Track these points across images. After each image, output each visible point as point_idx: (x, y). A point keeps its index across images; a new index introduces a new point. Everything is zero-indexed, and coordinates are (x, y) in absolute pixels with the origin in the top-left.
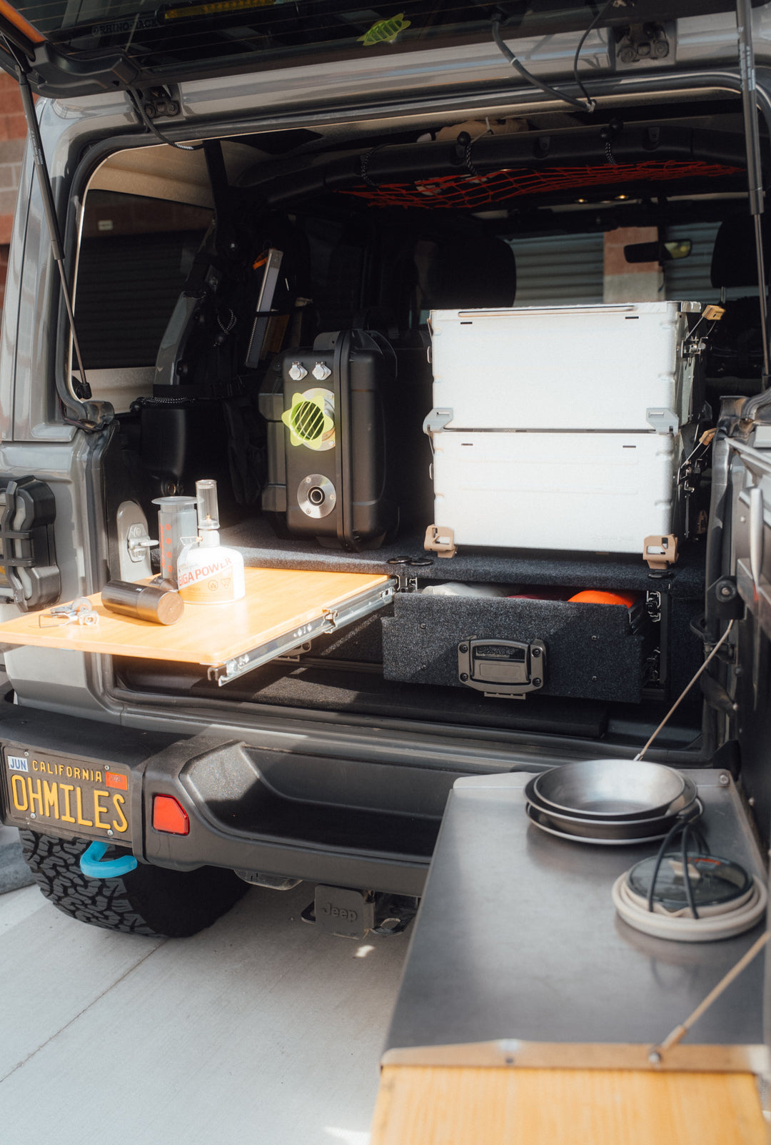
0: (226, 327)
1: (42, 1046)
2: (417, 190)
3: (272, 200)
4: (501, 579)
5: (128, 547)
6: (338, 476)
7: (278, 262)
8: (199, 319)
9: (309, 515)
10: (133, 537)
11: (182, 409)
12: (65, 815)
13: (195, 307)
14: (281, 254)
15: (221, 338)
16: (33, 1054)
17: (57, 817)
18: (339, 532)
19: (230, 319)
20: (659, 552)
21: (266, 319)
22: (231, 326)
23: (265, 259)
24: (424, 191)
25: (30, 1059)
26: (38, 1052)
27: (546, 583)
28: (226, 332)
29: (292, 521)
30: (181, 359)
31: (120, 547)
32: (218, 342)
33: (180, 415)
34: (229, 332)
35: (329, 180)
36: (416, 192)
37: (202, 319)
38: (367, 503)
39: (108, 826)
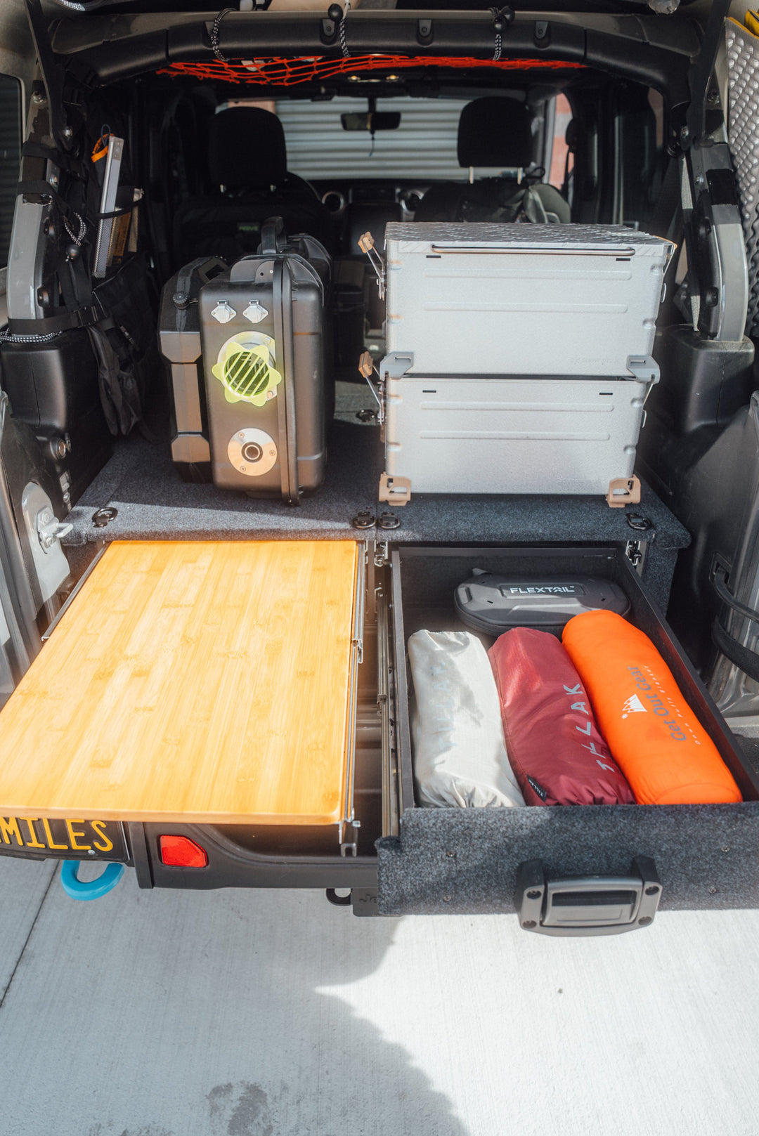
0: (77, 237)
1: (13, 975)
2: (242, 64)
3: (104, 72)
4: (486, 539)
5: (40, 540)
6: (282, 431)
7: (120, 151)
8: (48, 231)
9: (244, 473)
10: (42, 527)
11: (54, 349)
12: (31, 842)
13: (43, 218)
14: (121, 142)
15: (73, 252)
16: (8, 987)
17: (21, 843)
18: (284, 489)
19: (80, 226)
20: (623, 493)
21: (111, 220)
22: (82, 234)
23: (106, 149)
24: (249, 66)
25: (7, 994)
26: (12, 983)
27: (532, 540)
28: (79, 244)
29: (221, 478)
30: (40, 286)
31: (30, 541)
32: (70, 257)
33: (54, 357)
34: (81, 242)
35: (172, 51)
36: (241, 66)
37: (52, 231)
38: (313, 458)
39: (88, 847)
